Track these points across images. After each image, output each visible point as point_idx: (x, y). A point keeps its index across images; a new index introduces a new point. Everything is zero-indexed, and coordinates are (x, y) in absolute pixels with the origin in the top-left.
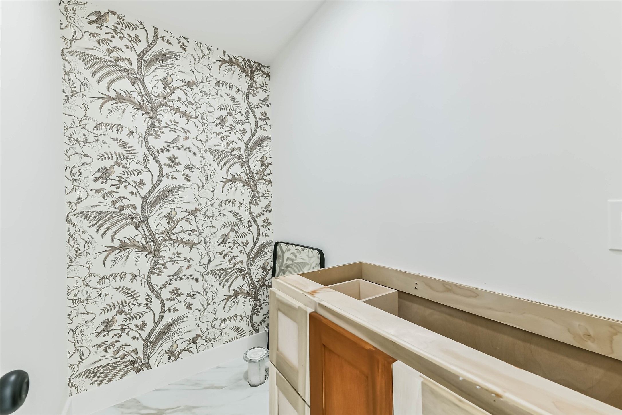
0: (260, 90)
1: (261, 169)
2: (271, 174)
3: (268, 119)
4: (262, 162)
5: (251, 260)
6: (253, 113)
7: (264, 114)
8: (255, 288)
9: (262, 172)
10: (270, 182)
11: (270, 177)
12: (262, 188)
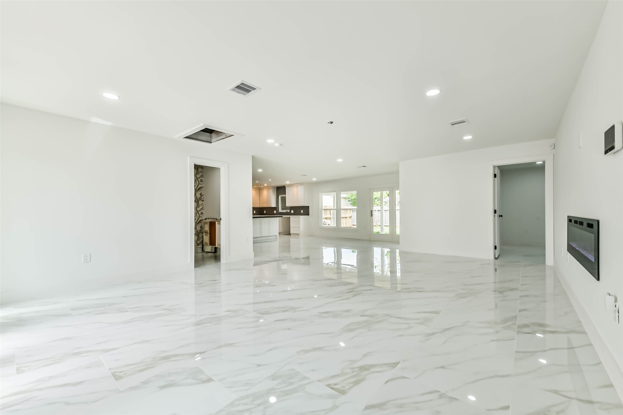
0: (200, 173)
1: (200, 196)
2: (203, 198)
3: (203, 181)
4: (201, 194)
5: (196, 224)
6: (198, 180)
7: (201, 180)
8: (198, 233)
9: (200, 198)
10: (203, 201)
11: (203, 199)
12: (200, 202)
